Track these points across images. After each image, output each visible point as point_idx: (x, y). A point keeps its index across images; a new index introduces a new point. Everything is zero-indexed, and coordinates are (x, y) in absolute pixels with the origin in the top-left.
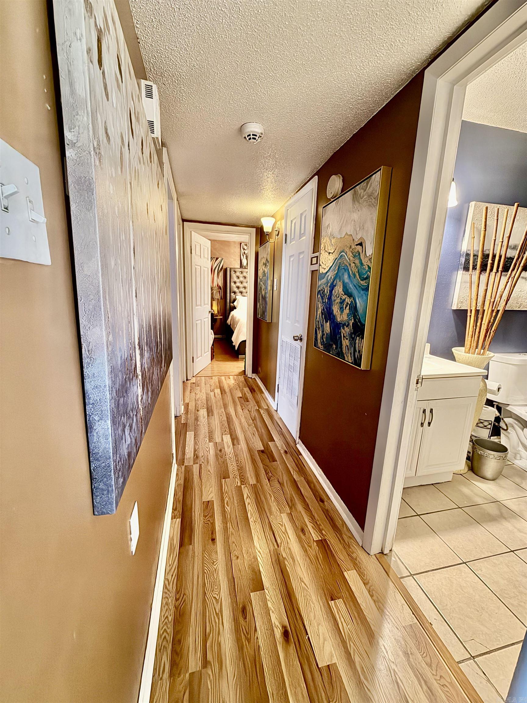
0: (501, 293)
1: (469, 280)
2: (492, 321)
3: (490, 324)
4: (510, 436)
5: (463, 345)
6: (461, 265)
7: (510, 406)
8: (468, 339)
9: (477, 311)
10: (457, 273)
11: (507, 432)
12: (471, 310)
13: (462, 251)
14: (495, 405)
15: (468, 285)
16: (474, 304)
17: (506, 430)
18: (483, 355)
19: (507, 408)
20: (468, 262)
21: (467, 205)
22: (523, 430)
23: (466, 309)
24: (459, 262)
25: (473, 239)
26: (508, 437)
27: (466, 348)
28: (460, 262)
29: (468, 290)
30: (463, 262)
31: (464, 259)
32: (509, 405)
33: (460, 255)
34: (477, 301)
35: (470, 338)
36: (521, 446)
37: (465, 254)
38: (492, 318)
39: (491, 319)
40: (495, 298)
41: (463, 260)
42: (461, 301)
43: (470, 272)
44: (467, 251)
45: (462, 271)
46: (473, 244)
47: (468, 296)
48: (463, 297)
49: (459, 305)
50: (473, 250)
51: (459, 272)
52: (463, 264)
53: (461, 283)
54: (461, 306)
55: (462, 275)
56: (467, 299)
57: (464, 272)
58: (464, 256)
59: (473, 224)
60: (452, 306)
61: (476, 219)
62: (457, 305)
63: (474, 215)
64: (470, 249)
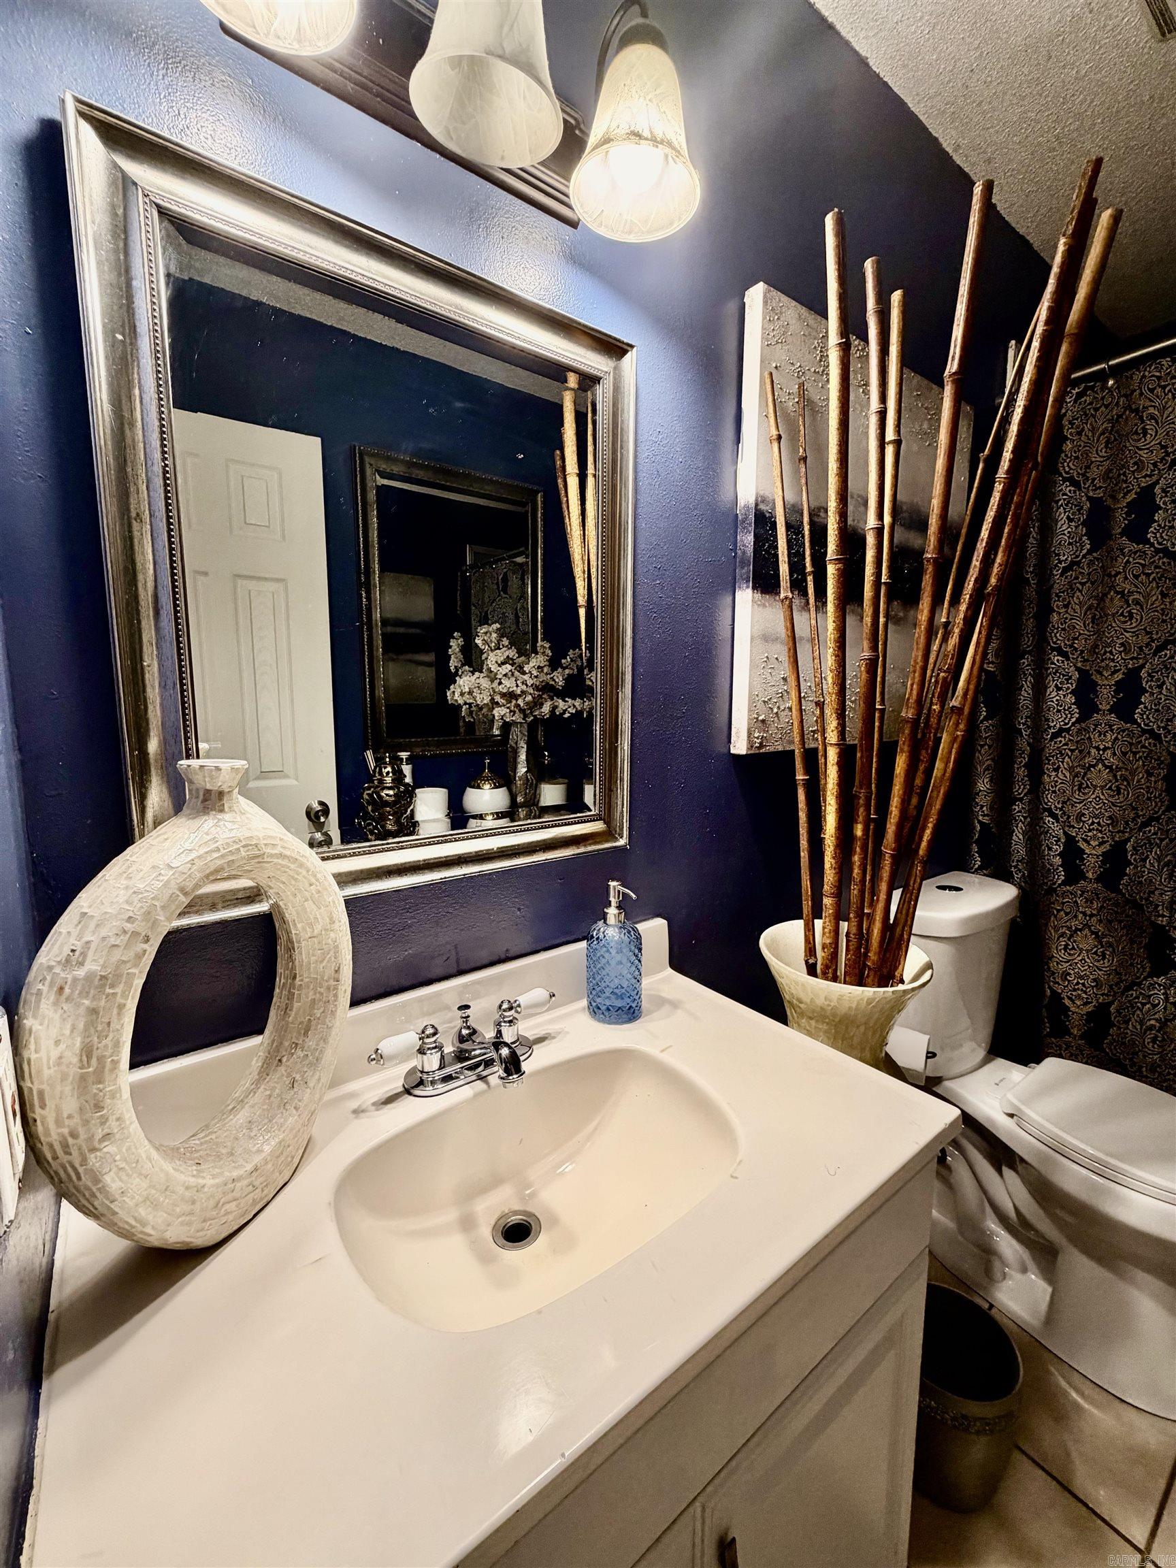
1: (781, 630)
6: (744, 563)
10: (731, 597)
13: (741, 502)
15: (783, 649)
21: (732, 307)
22: (1000, 1173)
23: (784, 750)
24: (734, 550)
25: (775, 445)
28: (739, 552)
29: (787, 673)
30: (750, 551)
31: (750, 539)
33: (735, 522)
37: (752, 517)
41: (747, 540)
42: (761, 718)
43: (782, 595)
44: (757, 505)
45: (750, 591)
46: (779, 474)
47: (781, 697)
48: (764, 702)
49: (756, 735)
50: (781, 498)
51: (738, 594)
52: (749, 561)
53: (751, 642)
54: (763, 737)
55: (753, 605)
56: (779, 708)
57: (758, 596)
58: (751, 524)
59: (768, 381)
60: (729, 741)
61: (774, 365)
62: (749, 737)
63: (767, 345)
64: (767, 494)
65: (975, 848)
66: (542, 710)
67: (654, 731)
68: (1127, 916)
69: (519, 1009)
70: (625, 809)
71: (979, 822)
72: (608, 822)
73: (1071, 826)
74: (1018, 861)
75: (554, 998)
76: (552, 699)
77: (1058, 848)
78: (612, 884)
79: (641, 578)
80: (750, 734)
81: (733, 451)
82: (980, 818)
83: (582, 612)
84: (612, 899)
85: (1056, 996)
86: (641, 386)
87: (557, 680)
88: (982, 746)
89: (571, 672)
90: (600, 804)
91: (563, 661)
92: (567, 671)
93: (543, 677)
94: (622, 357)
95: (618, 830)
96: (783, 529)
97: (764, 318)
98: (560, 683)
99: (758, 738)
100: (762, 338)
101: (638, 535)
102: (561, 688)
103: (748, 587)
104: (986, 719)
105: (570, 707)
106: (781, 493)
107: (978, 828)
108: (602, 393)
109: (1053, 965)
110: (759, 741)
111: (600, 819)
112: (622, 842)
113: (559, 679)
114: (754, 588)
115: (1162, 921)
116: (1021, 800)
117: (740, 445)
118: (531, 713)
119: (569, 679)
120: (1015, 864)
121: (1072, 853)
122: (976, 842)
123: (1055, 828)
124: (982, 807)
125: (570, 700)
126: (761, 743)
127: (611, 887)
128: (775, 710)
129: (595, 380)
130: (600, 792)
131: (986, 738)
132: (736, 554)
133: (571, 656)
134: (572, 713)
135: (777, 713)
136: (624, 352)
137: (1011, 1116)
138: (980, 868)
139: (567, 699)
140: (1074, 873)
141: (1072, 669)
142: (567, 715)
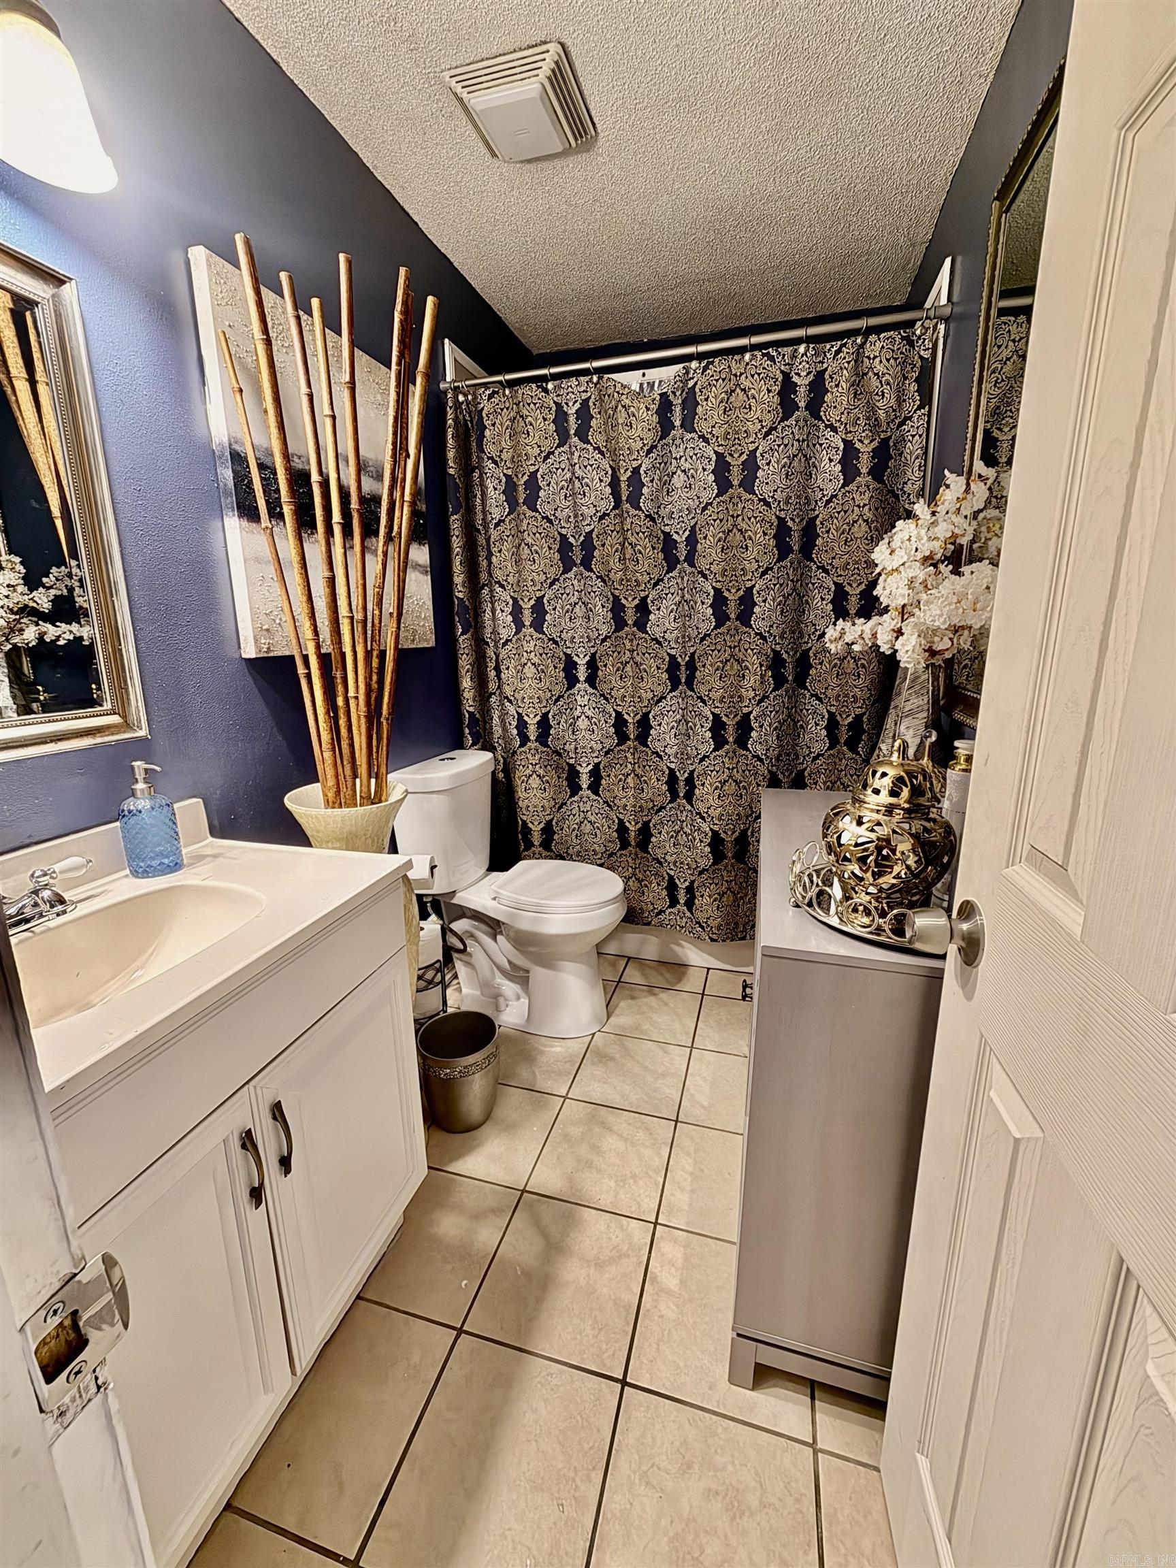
0: (377, 590)
1: (267, 552)
2: (375, 686)
3: (373, 696)
4: (473, 961)
5: (314, 779)
6: (227, 494)
7: (458, 895)
8: (323, 756)
9: (324, 660)
10: (220, 524)
11: (466, 955)
12: (306, 658)
13: (216, 440)
14: (427, 902)
15: (271, 571)
16: (308, 633)
17: (464, 951)
18: (380, 801)
19: (454, 901)
20: (247, 487)
22: (495, 939)
23: (287, 653)
24: (216, 480)
25: (238, 396)
26: (469, 963)
27: (324, 786)
28: (221, 484)
29: (278, 590)
30: (231, 483)
31: (230, 473)
32: (454, 892)
33: (213, 458)
34: (315, 620)
35: (327, 755)
36: (499, 974)
37: (227, 455)
38: (375, 678)
39: (371, 679)
40: (365, 609)
41: (227, 474)
42: (264, 627)
43: (263, 525)
44: (230, 445)
45: (236, 518)
46: (245, 422)
47: (282, 610)
48: (266, 614)
49: (263, 641)
50: (250, 443)
51: (226, 520)
52: (231, 493)
53: (245, 563)
54: (269, 643)
55: (241, 532)
56: (281, 619)
57: (245, 523)
58: (227, 460)
59: (222, 339)
60: (239, 647)
61: (227, 323)
62: (256, 643)
63: (216, 305)
64: (239, 436)
65: (467, 731)
66: (24, 637)
67: (159, 637)
68: (554, 761)
69: (54, 875)
70: (140, 704)
71: (467, 711)
72: (124, 717)
73: (520, 707)
74: (498, 738)
75: (91, 864)
76: (37, 624)
77: (515, 723)
78: (136, 764)
79: (119, 498)
80: (256, 641)
81: (201, 391)
82: (468, 708)
83: (59, 523)
84: (137, 776)
85: (524, 822)
86: (87, 315)
87: (39, 602)
88: (462, 655)
89: (59, 593)
90: (111, 699)
91: (45, 580)
92: (53, 592)
93: (16, 597)
94: (61, 286)
95: (135, 722)
96: (256, 469)
97: (210, 280)
98: (46, 606)
99: (265, 644)
100: (212, 298)
101: (110, 457)
102: (47, 611)
103: (234, 515)
104: (462, 634)
105: (65, 633)
106: (249, 439)
107: (467, 716)
108: (44, 316)
109: (520, 803)
110: (266, 646)
111: (115, 713)
112: (143, 733)
113: (43, 600)
114: (240, 516)
115: (572, 761)
116: (494, 694)
117: (206, 388)
118: (7, 640)
119: (56, 600)
120: (496, 740)
121: (522, 725)
122: (467, 726)
123: (512, 710)
124: (468, 700)
125: (63, 625)
126: (269, 648)
127: (136, 768)
128: (278, 621)
129: (32, 304)
130: (110, 689)
131: (464, 648)
132: (218, 485)
133: (56, 574)
134: (68, 640)
135: (279, 624)
136: (63, 282)
137: (494, 899)
138: (473, 745)
139: (58, 624)
140: (524, 739)
141: (509, 597)
142: (62, 642)
